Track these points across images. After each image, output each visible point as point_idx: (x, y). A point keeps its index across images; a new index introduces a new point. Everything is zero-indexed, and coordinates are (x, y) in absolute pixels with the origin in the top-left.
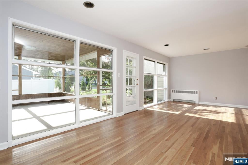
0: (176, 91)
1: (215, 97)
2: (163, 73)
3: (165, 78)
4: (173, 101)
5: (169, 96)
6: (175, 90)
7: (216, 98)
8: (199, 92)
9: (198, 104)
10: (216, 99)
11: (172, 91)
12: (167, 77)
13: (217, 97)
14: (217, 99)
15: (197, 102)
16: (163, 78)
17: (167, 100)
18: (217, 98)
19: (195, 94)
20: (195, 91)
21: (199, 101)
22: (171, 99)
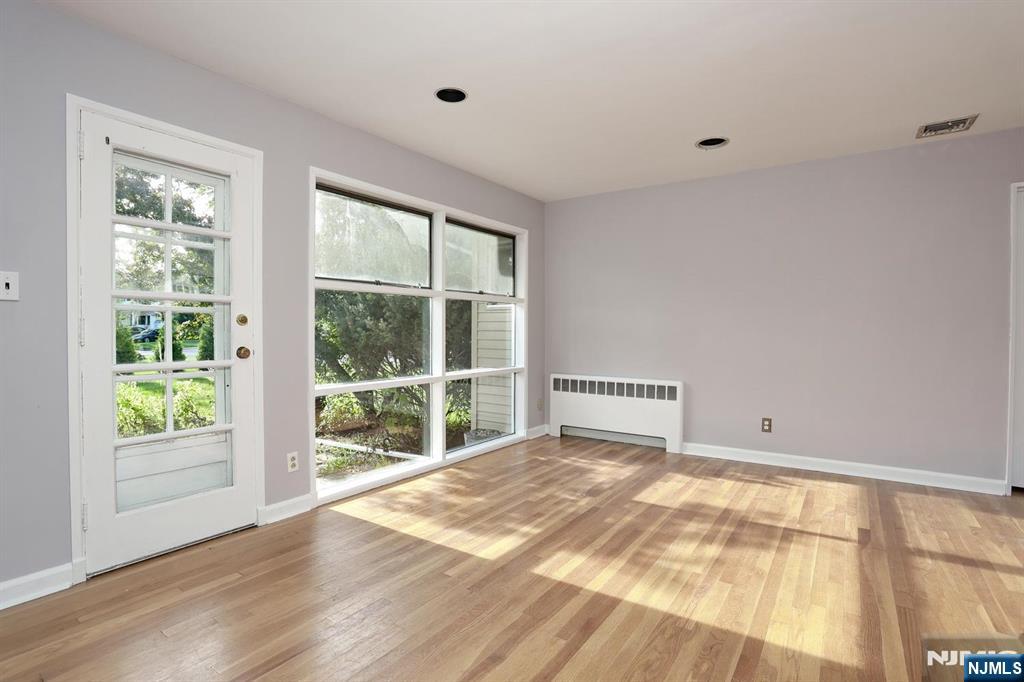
0: (574, 382)
1: (764, 420)
2: (501, 285)
3: (513, 309)
4: (559, 435)
5: (539, 410)
6: (570, 377)
7: (767, 423)
8: (686, 387)
9: (681, 454)
10: (766, 428)
11: (556, 381)
12: (525, 304)
13: (770, 420)
14: (770, 430)
15: (673, 447)
16: (504, 311)
17: (521, 433)
18: (770, 425)
19: (666, 403)
20: (667, 383)
21: (687, 436)
22: (548, 423)
